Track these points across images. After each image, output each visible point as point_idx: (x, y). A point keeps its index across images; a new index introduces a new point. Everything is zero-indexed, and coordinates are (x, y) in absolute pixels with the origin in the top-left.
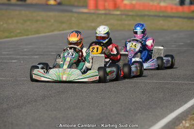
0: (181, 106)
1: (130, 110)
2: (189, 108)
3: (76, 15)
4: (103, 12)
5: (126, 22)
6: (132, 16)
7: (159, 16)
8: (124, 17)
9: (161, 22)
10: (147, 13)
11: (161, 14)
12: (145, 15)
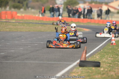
4: (5, 21)
5: (19, 27)
6: (22, 23)
7: (39, 23)
8: (17, 24)
9: (40, 27)
10: (31, 21)
11: (40, 23)
12: (30, 23)
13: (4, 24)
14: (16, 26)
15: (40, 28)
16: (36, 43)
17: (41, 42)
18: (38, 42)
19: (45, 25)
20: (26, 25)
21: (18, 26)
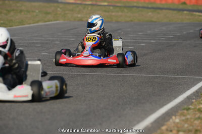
0: (171, 101)
1: (119, 104)
2: (180, 103)
3: (61, 6)
4: (90, 3)
5: (113, 14)
6: (120, 7)
7: (148, 8)
8: (111, 8)
9: (150, 13)
10: (135, 4)
11: (150, 6)
12: (133, 7)
13: (89, 9)
14: (108, 12)
15: (150, 15)
16: (143, 43)
17: (151, 40)
18: (146, 40)
19: (159, 11)
20: (126, 10)
21: (113, 12)
